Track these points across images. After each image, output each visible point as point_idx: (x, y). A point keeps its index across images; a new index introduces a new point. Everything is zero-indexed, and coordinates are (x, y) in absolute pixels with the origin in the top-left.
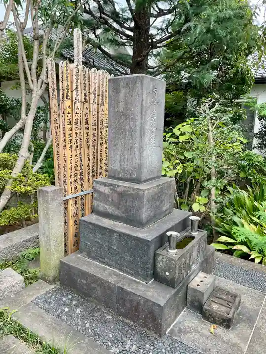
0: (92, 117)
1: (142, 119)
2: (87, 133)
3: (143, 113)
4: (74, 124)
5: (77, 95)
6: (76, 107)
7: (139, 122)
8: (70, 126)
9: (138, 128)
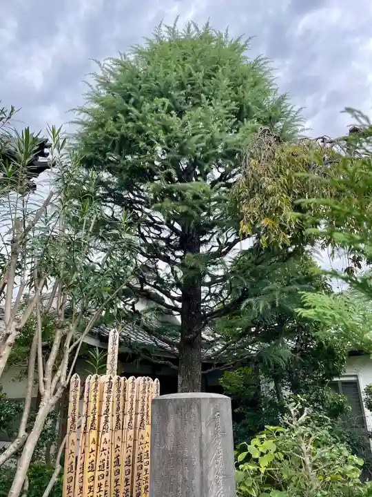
0: (125, 451)
1: (202, 465)
2: (116, 481)
3: (204, 455)
4: (98, 469)
5: (106, 421)
6: (103, 441)
7: (197, 471)
8: (91, 474)
9: (196, 481)
